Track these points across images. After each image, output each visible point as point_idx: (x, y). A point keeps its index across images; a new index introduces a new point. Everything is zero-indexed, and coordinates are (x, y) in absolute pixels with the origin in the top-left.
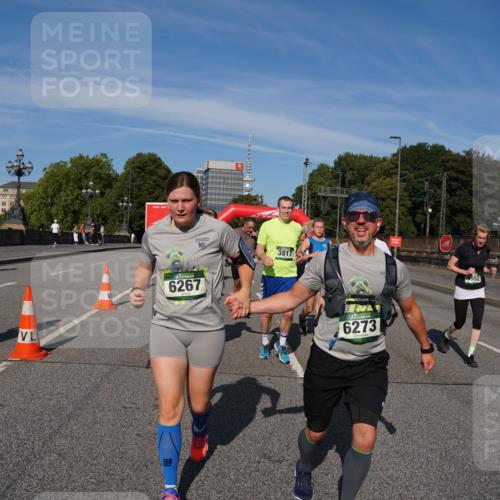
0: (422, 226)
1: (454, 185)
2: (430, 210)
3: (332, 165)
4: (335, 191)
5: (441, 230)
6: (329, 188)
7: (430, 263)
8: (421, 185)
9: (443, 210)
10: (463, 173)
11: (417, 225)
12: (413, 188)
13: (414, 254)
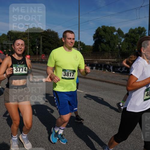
0: (35, 52)
1: (44, 39)
2: (38, 47)
3: (6, 34)
4: (8, 42)
5: (41, 53)
6: (6, 41)
7: (39, 63)
8: (34, 40)
9: (41, 47)
10: (46, 36)
11: (34, 52)
12: (32, 41)
13: (34, 60)
